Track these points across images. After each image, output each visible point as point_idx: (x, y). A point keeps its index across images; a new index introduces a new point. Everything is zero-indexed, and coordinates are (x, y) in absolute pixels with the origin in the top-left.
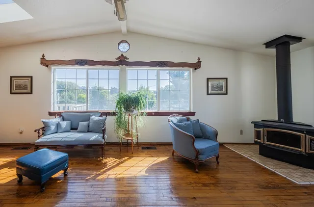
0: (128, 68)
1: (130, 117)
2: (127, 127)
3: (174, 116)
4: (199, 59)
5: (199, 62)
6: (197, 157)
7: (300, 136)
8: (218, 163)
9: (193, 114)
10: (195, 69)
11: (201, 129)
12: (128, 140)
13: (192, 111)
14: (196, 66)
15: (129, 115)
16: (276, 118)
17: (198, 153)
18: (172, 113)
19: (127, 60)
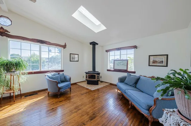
0: (9, 39)
1: (12, 77)
2: (9, 84)
3: (50, 73)
4: (65, 44)
5: (65, 45)
6: (59, 91)
7: (95, 75)
8: (71, 91)
9: (63, 71)
10: (64, 48)
11: (64, 78)
12: (10, 93)
13: (62, 69)
14: (64, 47)
15: (11, 75)
16: (92, 70)
17: (60, 88)
18: (49, 71)
19: (8, 33)
